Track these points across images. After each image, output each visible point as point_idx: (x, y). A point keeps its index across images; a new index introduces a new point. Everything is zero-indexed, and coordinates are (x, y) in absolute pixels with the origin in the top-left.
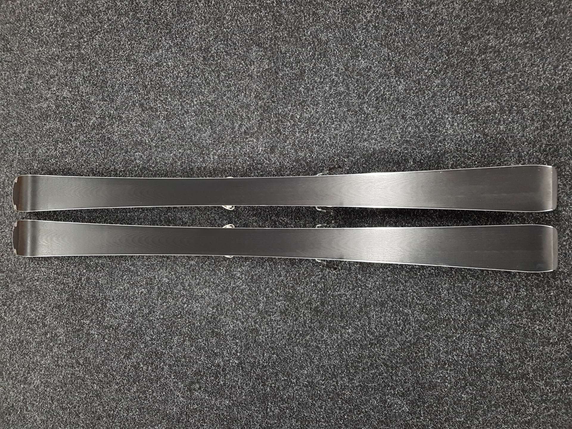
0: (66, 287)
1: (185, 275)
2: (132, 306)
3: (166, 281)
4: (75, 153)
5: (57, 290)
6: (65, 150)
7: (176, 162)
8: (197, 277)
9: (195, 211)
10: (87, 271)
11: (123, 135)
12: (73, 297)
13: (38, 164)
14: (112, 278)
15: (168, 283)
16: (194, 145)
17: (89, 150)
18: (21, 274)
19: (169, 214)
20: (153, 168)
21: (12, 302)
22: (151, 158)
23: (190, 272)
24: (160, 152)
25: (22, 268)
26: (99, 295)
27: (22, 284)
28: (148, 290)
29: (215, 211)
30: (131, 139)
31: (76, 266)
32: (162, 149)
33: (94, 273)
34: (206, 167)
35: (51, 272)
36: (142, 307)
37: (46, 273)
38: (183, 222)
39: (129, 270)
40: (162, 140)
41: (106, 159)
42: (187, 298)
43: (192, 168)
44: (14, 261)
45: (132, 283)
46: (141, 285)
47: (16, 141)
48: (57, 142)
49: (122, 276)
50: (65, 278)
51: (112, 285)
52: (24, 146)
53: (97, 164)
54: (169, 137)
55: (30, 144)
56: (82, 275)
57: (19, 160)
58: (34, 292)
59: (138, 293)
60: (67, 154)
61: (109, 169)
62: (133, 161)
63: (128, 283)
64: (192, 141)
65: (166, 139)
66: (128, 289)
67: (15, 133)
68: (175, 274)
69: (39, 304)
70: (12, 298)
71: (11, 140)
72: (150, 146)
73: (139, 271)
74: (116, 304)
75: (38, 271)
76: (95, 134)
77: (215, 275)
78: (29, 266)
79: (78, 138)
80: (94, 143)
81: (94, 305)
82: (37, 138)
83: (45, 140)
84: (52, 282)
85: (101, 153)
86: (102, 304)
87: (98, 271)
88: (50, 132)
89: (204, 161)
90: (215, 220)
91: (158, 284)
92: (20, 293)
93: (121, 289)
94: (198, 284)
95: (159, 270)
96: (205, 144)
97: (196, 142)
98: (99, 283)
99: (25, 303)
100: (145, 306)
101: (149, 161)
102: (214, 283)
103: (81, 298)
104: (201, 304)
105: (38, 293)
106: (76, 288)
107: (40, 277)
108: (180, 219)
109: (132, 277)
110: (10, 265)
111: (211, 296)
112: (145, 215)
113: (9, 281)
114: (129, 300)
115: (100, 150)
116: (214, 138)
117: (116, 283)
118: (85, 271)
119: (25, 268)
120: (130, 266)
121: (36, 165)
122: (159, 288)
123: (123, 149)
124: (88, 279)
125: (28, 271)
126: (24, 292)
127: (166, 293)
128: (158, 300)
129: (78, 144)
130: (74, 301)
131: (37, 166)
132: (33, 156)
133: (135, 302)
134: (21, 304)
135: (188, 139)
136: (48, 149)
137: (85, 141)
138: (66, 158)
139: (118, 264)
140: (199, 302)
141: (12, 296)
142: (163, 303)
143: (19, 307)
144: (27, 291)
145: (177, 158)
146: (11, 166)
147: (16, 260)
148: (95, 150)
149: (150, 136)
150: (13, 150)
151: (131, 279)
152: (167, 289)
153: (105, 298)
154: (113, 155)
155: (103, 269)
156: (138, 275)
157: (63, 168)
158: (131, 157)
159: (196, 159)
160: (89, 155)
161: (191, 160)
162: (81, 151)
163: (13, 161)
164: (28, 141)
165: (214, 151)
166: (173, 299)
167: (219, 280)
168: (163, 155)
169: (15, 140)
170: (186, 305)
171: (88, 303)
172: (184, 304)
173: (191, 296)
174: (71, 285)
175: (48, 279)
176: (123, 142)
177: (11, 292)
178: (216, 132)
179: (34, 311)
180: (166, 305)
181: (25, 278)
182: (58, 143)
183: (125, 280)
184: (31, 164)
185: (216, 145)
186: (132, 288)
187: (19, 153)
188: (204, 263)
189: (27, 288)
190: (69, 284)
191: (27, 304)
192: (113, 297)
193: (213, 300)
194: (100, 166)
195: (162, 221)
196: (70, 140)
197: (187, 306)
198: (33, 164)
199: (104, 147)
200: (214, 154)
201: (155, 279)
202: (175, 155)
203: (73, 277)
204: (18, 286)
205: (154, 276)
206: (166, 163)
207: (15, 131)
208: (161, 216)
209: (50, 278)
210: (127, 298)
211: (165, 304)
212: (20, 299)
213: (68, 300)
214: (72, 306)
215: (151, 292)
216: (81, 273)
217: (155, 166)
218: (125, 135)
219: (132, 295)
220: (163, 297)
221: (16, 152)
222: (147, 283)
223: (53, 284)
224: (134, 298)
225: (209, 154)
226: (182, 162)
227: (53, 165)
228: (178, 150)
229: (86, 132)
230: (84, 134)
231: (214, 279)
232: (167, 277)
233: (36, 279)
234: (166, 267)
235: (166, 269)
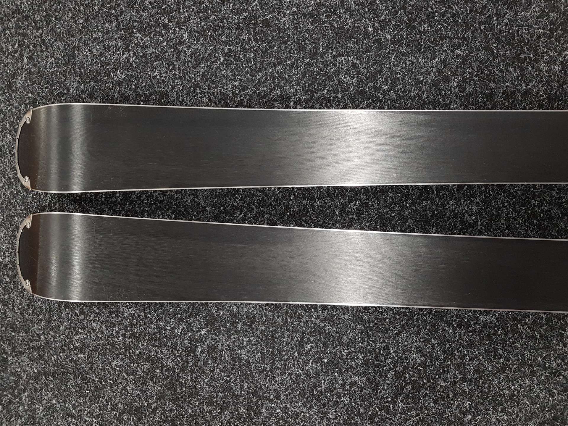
0: (157, 367)
1: (469, 347)
2: (325, 414)
3: (419, 361)
4: (178, 58)
5: (134, 373)
6: (152, 50)
7: (446, 79)
8: (500, 352)
9: (495, 198)
10: (209, 331)
11: (305, 15)
12: (175, 390)
13: (79, 82)
14: (273, 348)
15: (423, 364)
16: (497, 39)
17: (214, 51)
18: (39, 335)
19: (425, 203)
20: (385, 93)
21: (15, 397)
22: (380, 71)
23: (481, 340)
24: (404, 55)
25: (41, 320)
26: (242, 387)
27: (41, 357)
28: (368, 379)
29: (551, 197)
30: (327, 25)
31: (181, 320)
32: (408, 46)
33: (229, 337)
34: (528, 91)
35: (117, 333)
36: (353, 418)
37: (102, 333)
38: (462, 222)
39: (318, 330)
40: (409, 26)
41: (260, 70)
42: (473, 401)
43: (491, 95)
44: (21, 304)
45: (326, 361)
46: (351, 367)
47: (21, 31)
48: (130, 31)
49: (302, 345)
50: (154, 346)
51: (273, 364)
52: (44, 41)
53: (236, 83)
54: (430, 18)
55: (59, 37)
56: (197, 341)
57: (30, 73)
58: (72, 376)
59: (343, 385)
60: (156, 60)
61: (266, 95)
62: (330, 78)
63: (316, 361)
64: (491, 29)
65: (420, 24)
66: (317, 374)
67: (18, 11)
68: (440, 344)
69: (85, 403)
70: (15, 388)
71: (8, 28)
72: (379, 41)
73: (346, 334)
74: (285, 408)
75: (83, 328)
76: (231, 11)
77: (547, 348)
78: (60, 317)
79: (184, 22)
80: (227, 32)
81: (227, 408)
82: (75, 22)
83: (97, 27)
84: (118, 355)
85: (245, 56)
86: (249, 408)
87: (237, 332)
88: (110, 8)
89: (523, 77)
90: (551, 218)
91: (394, 367)
92: (37, 378)
93: (299, 376)
94: (503, 369)
95: (399, 334)
96: (526, 37)
97: (500, 31)
98: (240, 360)
99: (49, 400)
100: (360, 415)
101: (374, 76)
102: (545, 368)
103: (193, 392)
104: (508, 414)
105: (83, 379)
106: (182, 370)
107: (87, 342)
108: (456, 216)
109: (326, 347)
110: (9, 314)
111: (538, 396)
112: (360, 205)
113: (9, 349)
114: (318, 400)
115: (245, 50)
116: (552, 23)
117: (285, 361)
118: (204, 331)
119: (49, 322)
120: (322, 321)
121: (75, 85)
122: (397, 376)
123: (304, 48)
124: (212, 349)
125: (57, 329)
126: (46, 374)
127: (417, 387)
128: (394, 403)
129: (186, 35)
130: (175, 401)
131: (77, 88)
132: (66, 64)
133: (335, 405)
134: (40, 401)
135: (480, 24)
136: (109, 48)
137: (203, 30)
138: (153, 69)
139: (291, 317)
140: (503, 410)
141: (16, 382)
142: (409, 410)
143: (35, 409)
144: (55, 372)
145: (450, 69)
146: (10, 87)
147: (25, 302)
148: (230, 50)
149: (379, 17)
150: (16, 52)
151: (324, 353)
152: (421, 378)
153: (256, 393)
154: (279, 64)
155: (250, 327)
156: (342, 344)
157: (147, 93)
158: (325, 66)
159: (501, 71)
160: (216, 61)
161: (488, 75)
162: (194, 53)
163: (14, 76)
164: (52, 30)
165: (551, 54)
166: (435, 403)
167: (559, 362)
168: (412, 63)
169: (18, 27)
170: (470, 417)
171: (212, 404)
172: (466, 413)
173: (484, 396)
174: (170, 363)
175: (109, 346)
176: (306, 31)
177: (12, 374)
178: (558, 8)
179: (73, 417)
180: (417, 415)
181: (48, 344)
182: (132, 34)
183: (308, 353)
184: (60, 83)
185: (558, 40)
186: (327, 373)
187: (30, 58)
188: (519, 321)
189: (54, 366)
190: (164, 362)
191: (54, 401)
192: (277, 392)
193: (541, 407)
194: (245, 88)
195: (405, 220)
196: (165, 26)
197: (474, 418)
198: (68, 82)
199: (254, 43)
200: (552, 61)
201: (389, 354)
202: (445, 61)
203: (175, 344)
204: (31, 360)
205: (387, 348)
206: (418, 82)
207: (17, 5)
208: (403, 208)
209: (113, 345)
210: (313, 395)
211: (413, 413)
212: (36, 390)
213: (161, 396)
214: (171, 411)
215: (377, 384)
216: (194, 336)
217: (389, 90)
218: (311, 16)
219: (327, 390)
220: (408, 396)
221: (22, 55)
222: (366, 364)
223: (122, 359)
224: (332, 396)
225: (537, 61)
226: (463, 81)
227: (119, 84)
228: (452, 51)
229: (207, 8)
230: (201, 11)
231: (544, 359)
232: (418, 350)
233: (76, 348)
234: (418, 326)
235: (418, 333)
